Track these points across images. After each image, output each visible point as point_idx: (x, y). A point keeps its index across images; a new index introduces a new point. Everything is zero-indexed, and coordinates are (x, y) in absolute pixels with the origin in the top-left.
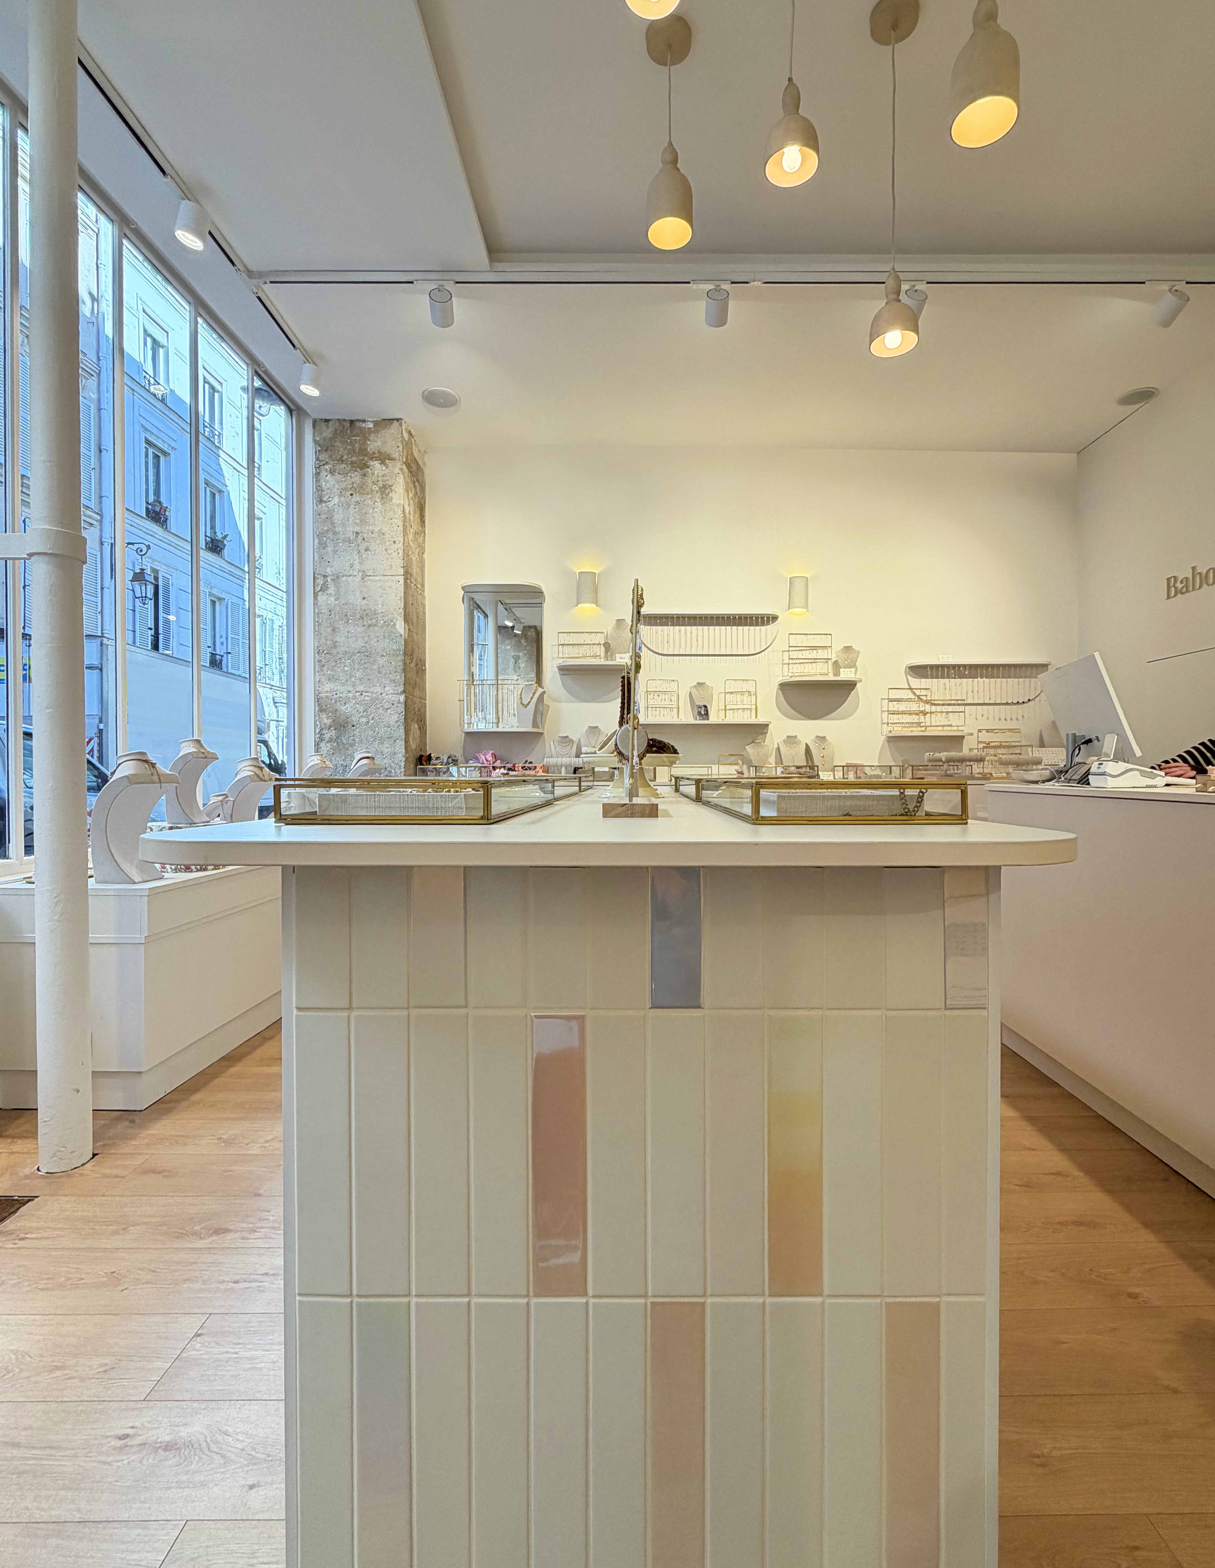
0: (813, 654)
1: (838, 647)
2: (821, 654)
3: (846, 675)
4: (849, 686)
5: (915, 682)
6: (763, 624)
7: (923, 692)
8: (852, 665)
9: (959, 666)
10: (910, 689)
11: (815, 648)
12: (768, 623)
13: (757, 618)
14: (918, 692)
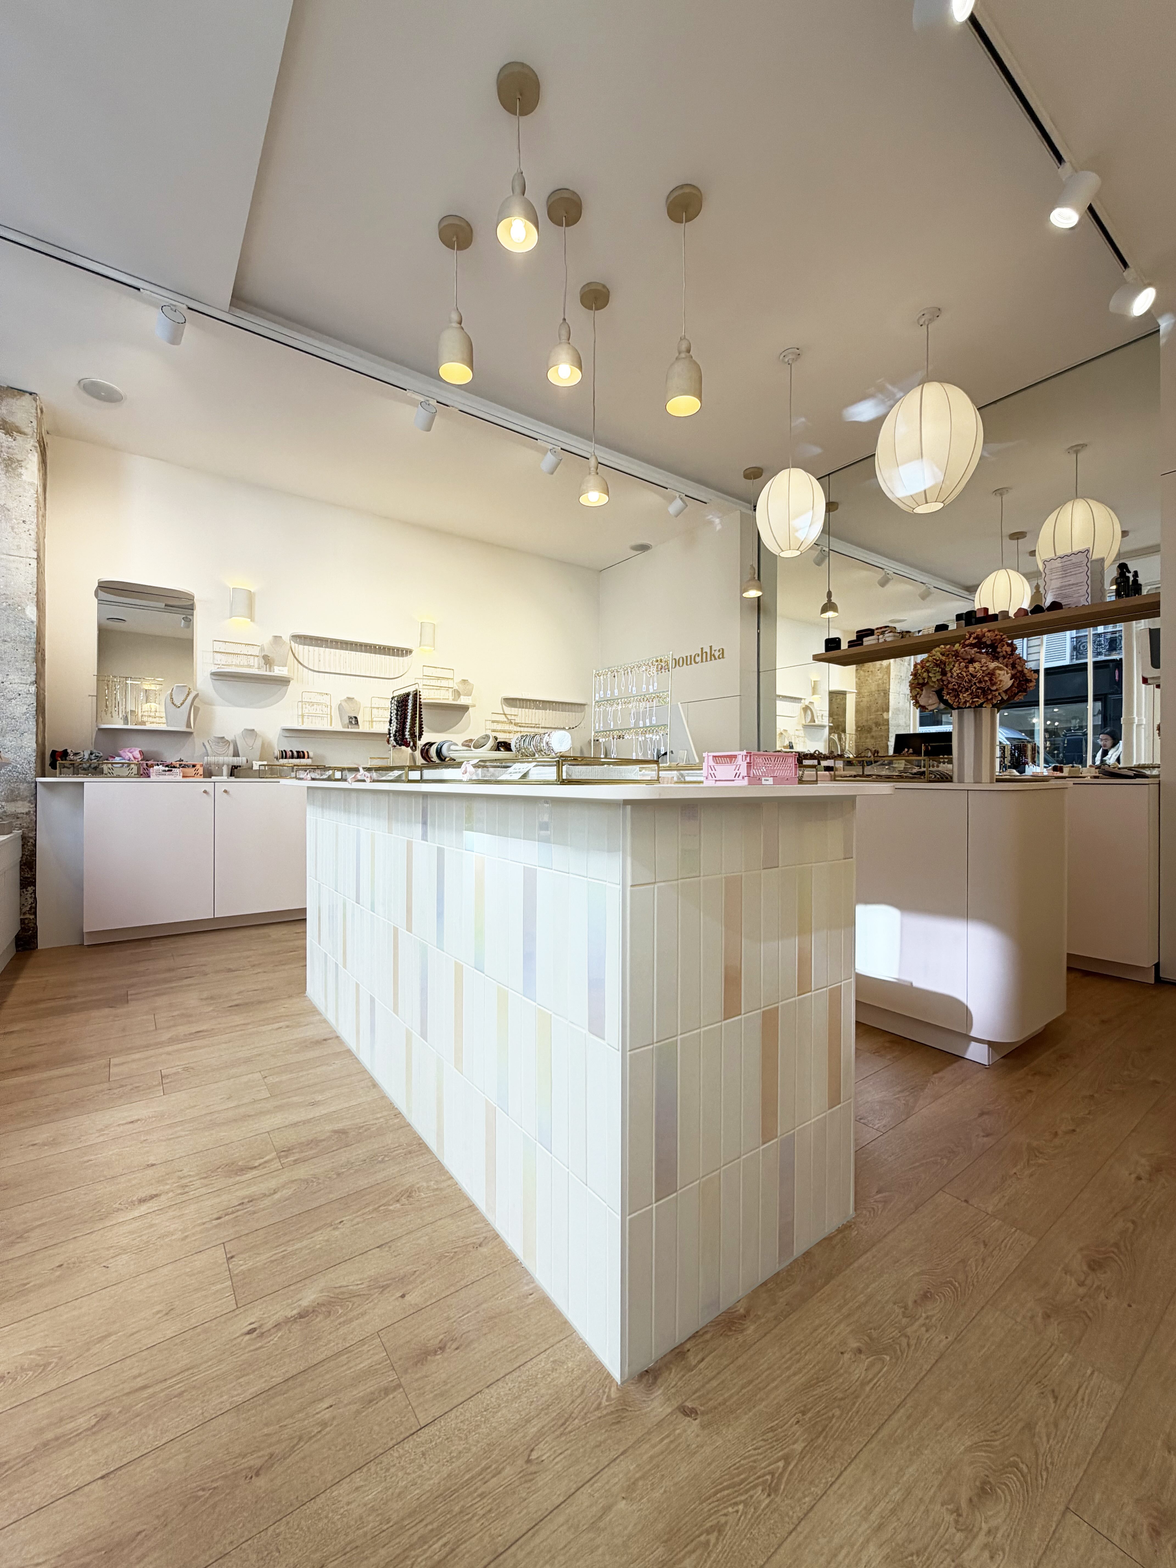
0: (438, 683)
1: (458, 679)
2: (444, 683)
3: (463, 701)
4: (464, 708)
5: (508, 710)
6: (402, 655)
7: (513, 717)
8: (469, 694)
9: (536, 701)
10: (505, 714)
11: (439, 678)
12: (406, 655)
13: (398, 650)
14: (509, 717)
